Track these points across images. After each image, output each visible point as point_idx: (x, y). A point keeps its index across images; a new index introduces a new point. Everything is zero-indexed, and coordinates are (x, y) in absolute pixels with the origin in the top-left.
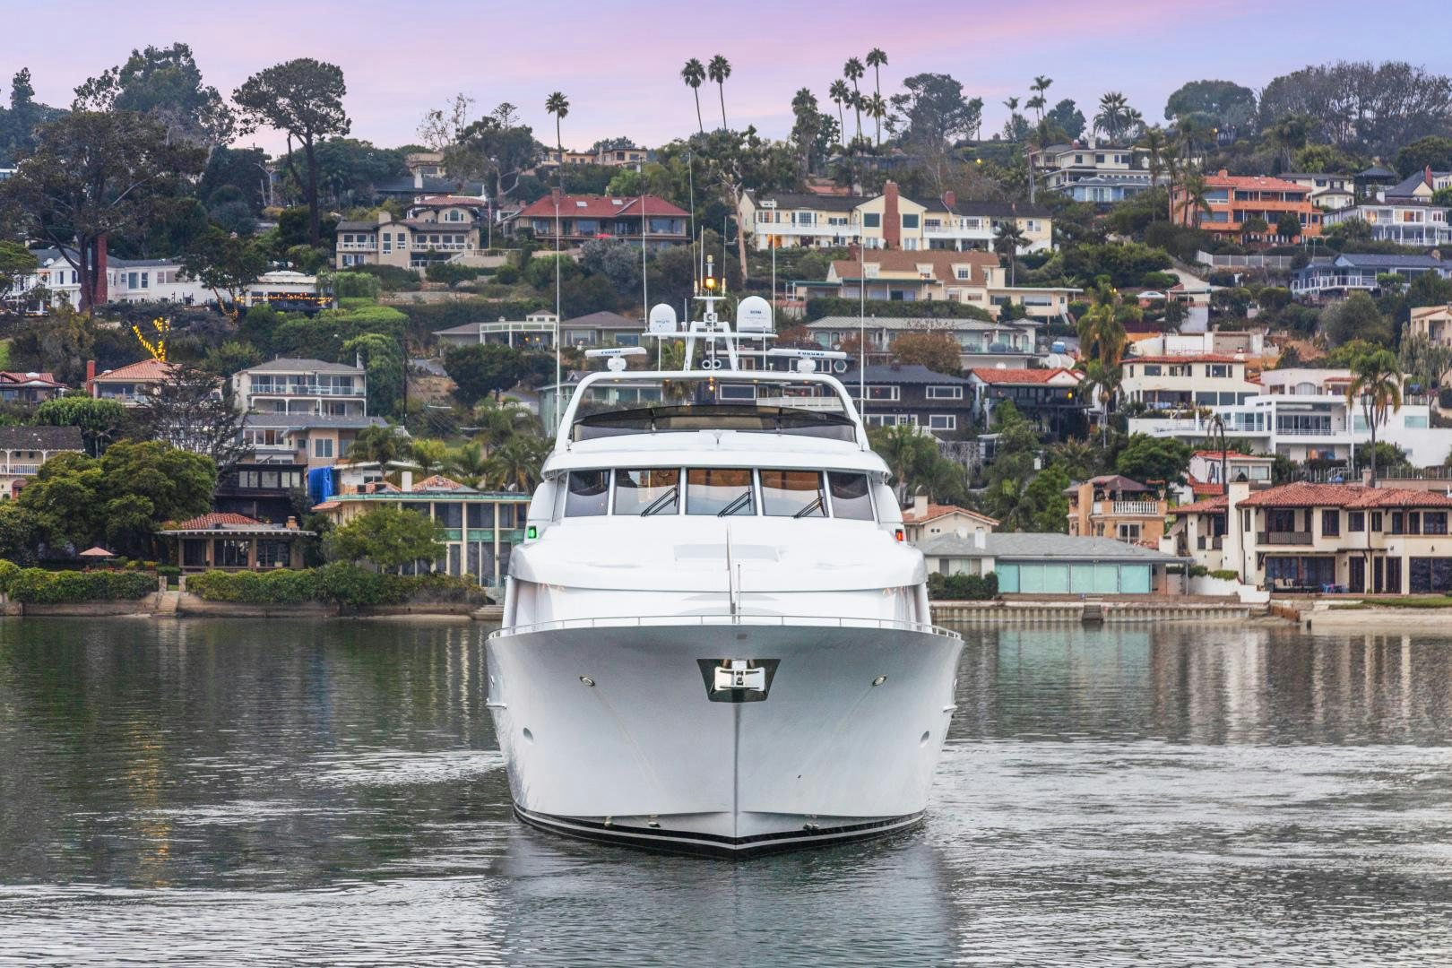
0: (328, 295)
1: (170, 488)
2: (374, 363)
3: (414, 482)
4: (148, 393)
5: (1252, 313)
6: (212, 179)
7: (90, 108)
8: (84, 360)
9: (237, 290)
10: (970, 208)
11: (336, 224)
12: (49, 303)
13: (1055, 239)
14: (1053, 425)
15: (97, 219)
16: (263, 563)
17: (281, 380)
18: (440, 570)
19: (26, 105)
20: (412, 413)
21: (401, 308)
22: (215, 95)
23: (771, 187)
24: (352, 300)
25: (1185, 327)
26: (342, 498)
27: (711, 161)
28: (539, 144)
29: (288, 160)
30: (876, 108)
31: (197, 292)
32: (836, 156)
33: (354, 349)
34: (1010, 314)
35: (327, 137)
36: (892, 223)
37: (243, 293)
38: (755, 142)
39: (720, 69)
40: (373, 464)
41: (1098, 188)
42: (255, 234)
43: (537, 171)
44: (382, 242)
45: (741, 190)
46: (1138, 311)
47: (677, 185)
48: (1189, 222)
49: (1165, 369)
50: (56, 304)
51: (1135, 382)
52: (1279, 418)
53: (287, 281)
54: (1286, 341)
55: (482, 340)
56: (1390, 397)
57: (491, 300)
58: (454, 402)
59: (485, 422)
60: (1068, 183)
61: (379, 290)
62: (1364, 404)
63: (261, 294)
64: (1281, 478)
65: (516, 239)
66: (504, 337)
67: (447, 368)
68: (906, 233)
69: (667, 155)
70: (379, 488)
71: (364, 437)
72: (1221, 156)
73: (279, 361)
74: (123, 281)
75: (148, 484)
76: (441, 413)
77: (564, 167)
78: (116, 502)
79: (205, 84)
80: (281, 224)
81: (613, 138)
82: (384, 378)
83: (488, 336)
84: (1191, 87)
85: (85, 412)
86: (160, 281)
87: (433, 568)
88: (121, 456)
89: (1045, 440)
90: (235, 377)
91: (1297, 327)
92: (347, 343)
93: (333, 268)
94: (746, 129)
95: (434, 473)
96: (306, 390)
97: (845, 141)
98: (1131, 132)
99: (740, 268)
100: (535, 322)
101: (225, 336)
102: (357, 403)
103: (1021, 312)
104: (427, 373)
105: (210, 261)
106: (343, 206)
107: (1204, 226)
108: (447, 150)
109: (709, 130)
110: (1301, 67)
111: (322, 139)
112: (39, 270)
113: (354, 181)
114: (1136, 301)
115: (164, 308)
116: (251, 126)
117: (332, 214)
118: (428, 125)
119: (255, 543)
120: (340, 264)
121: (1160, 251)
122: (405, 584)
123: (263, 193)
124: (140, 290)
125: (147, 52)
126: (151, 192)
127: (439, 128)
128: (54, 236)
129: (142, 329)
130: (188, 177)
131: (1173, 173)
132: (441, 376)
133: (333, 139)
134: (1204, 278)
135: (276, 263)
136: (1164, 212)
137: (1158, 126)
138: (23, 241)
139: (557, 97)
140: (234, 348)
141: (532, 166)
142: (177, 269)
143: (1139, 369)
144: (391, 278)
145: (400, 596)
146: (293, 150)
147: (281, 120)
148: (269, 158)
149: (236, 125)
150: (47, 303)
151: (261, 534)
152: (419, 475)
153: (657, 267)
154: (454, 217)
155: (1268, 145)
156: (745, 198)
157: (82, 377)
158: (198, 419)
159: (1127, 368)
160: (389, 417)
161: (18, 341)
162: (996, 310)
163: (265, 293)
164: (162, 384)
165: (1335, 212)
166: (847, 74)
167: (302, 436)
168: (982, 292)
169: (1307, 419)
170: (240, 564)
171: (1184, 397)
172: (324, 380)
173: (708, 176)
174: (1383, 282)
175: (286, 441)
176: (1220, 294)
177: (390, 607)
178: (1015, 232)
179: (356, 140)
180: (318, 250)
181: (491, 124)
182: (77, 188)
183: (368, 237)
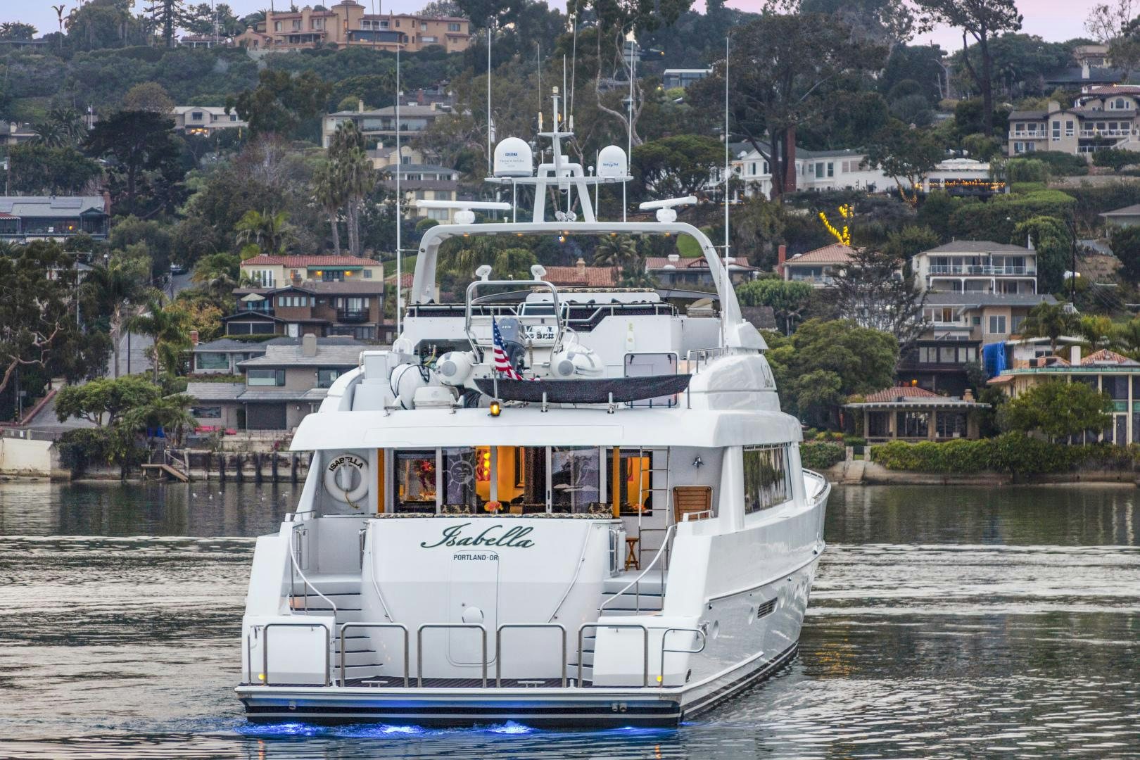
0: (1000, 181)
1: (855, 363)
2: (1045, 244)
3: (1083, 356)
4: (835, 275)
6: (890, 78)
7: (778, 11)
8: (776, 245)
9: (916, 178)
11: (1008, 115)
12: (742, 192)
15: (786, 114)
16: (941, 434)
17: (958, 261)
18: (1108, 440)
19: (719, 10)
20: (1080, 291)
21: (1070, 192)
24: (1023, 185)
26: (1016, 372)
29: (964, 55)
31: (879, 180)
33: (1025, 230)
35: (1000, 33)
37: (922, 180)
40: (1044, 339)
42: (933, 125)
44: (1051, 129)
50: (749, 193)
53: (963, 168)
58: (1119, 279)
61: (1049, 175)
63: (938, 181)
67: (1113, 248)
70: (1049, 362)
71: (1035, 314)
73: (955, 243)
74: (811, 171)
75: (836, 360)
76: (1106, 290)
78: (807, 377)
80: (957, 116)
82: (1053, 258)
85: (778, 294)
86: (845, 170)
87: (1101, 438)
88: (811, 334)
90: (915, 259)
92: (1019, 225)
93: (1006, 155)
95: (1101, 347)
96: (980, 270)
101: (906, 220)
102: (1028, 282)
104: (1094, 253)
105: (891, 151)
106: (1014, 97)
108: (1112, 42)
111: (995, 35)
112: (733, 162)
113: (1025, 73)
115: (849, 196)
116: (929, 24)
117: (1005, 104)
118: (1095, 19)
119: (934, 414)
120: (1011, 149)
122: (1074, 453)
123: (940, 86)
124: (826, 179)
126: (836, 88)
127: (1106, 22)
128: (747, 132)
129: (828, 215)
130: (870, 72)
132: (1107, 255)
133: (1005, 35)
135: (952, 152)
138: (718, 135)
140: (913, 232)
142: (860, 159)
144: (1061, 164)
145: (1069, 464)
146: (968, 45)
147: (957, 18)
148: (945, 53)
149: (914, 24)
150: (741, 192)
151: (939, 406)
152: (1087, 350)
154: (1120, 105)
157: (774, 260)
158: (881, 298)
160: (1059, 294)
161: (716, 229)
163: (942, 179)
164: (848, 266)
167: (977, 313)
170: (919, 435)
172: (998, 261)
175: (962, 318)
177: (1059, 476)
179: (1027, 36)
180: (992, 139)
182: (768, 86)
183: (1039, 125)
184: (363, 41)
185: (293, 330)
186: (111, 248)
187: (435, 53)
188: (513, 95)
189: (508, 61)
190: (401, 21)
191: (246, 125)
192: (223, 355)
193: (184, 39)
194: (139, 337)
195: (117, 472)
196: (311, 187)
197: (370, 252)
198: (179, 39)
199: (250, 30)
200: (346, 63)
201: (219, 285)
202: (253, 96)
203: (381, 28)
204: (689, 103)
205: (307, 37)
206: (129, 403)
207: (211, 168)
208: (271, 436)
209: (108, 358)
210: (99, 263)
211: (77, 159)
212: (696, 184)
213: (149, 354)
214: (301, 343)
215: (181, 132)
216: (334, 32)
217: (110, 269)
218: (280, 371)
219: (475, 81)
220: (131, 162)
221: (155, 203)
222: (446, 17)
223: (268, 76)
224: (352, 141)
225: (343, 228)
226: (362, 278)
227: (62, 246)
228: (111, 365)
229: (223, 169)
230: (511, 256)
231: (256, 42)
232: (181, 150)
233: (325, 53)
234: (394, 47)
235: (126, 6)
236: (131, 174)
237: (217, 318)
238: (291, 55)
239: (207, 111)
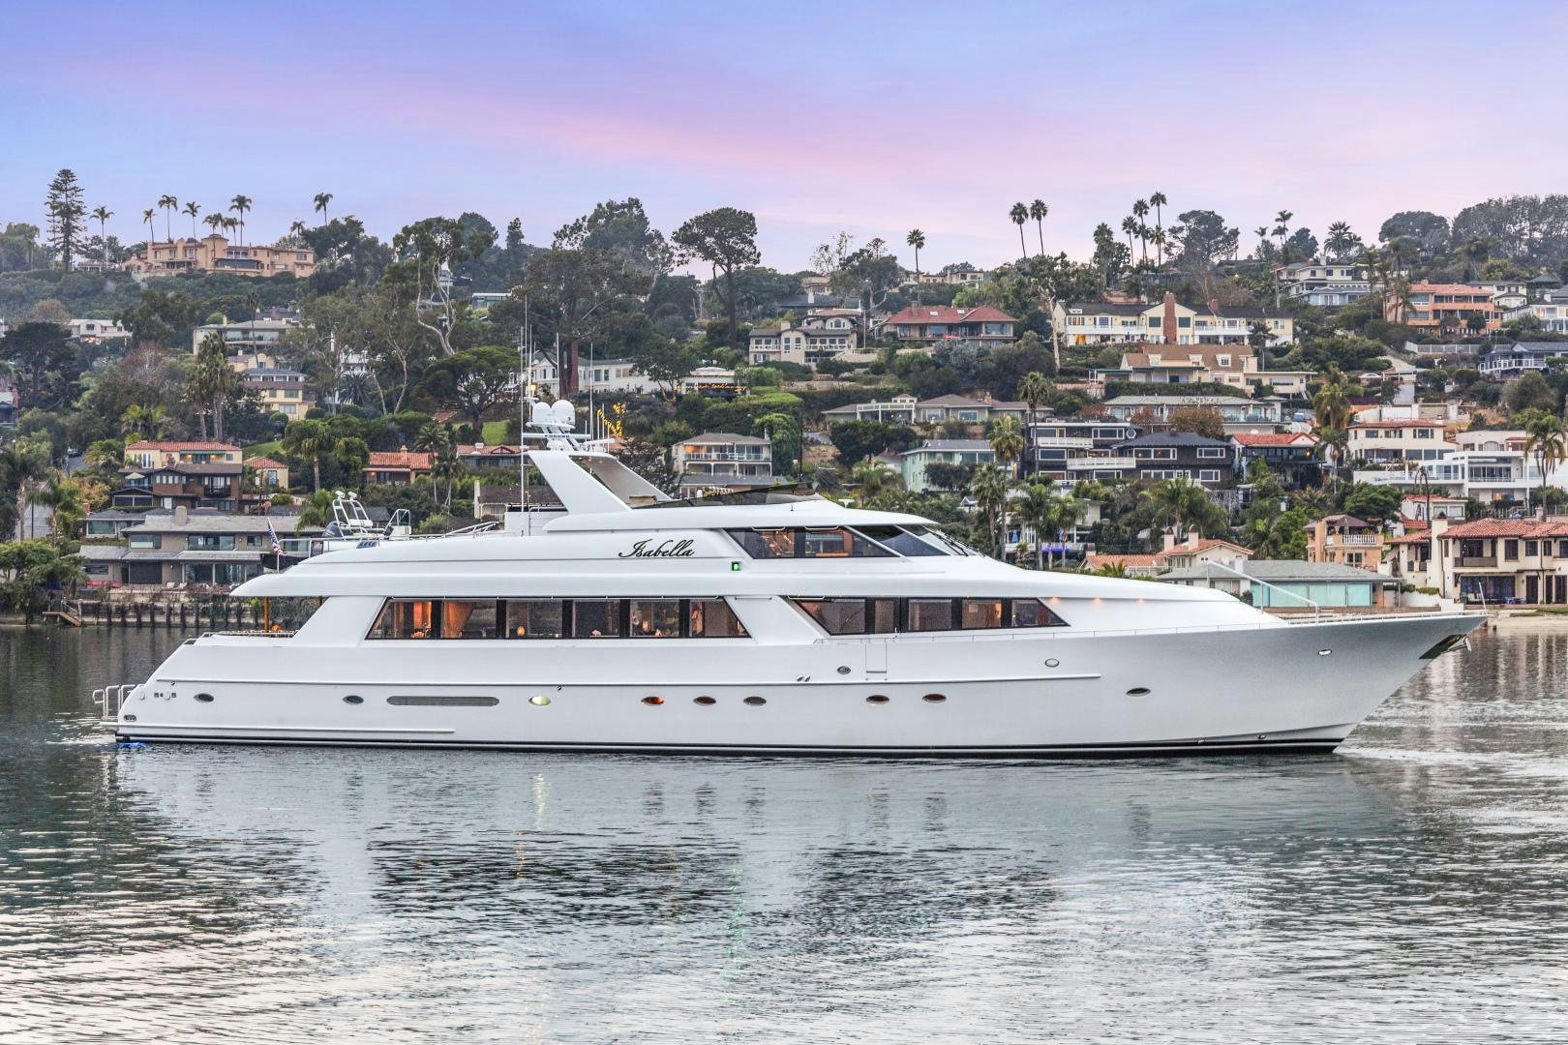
0: (743, 385)
2: (778, 436)
5: (1448, 389)
6: (655, 300)
7: (565, 247)
9: (675, 381)
10: (1229, 311)
11: (749, 332)
13: (1295, 334)
14: (1295, 476)
15: (571, 330)
17: (709, 449)
19: (518, 246)
20: (806, 474)
21: (798, 394)
22: (659, 236)
23: (1077, 299)
24: (761, 388)
25: (1397, 400)
27: (1032, 280)
28: (902, 269)
29: (713, 284)
30: (1157, 237)
31: (645, 384)
32: (1127, 273)
33: (762, 425)
34: (1261, 392)
35: (743, 266)
36: (1170, 324)
38: (1066, 264)
39: (1039, 210)
41: (1328, 295)
42: (689, 340)
43: (901, 289)
44: (783, 344)
45: (1055, 301)
46: (1360, 389)
47: (1006, 298)
48: (1399, 320)
49: (1382, 432)
50: (541, 393)
51: (1358, 443)
52: (1471, 469)
53: (714, 375)
54: (1475, 409)
55: (859, 417)
56: (1556, 451)
57: (865, 387)
58: (837, 464)
59: (861, 479)
60: (1305, 292)
61: (781, 380)
62: (1537, 457)
63: (693, 385)
64: (1472, 515)
65: (884, 340)
66: (875, 415)
67: (832, 439)
68: (1181, 331)
69: (998, 275)
72: (1423, 269)
73: (707, 435)
74: (591, 376)
76: (827, 473)
77: (921, 286)
79: (652, 227)
80: (708, 333)
81: (958, 263)
82: (784, 447)
83: (862, 414)
84: (1399, 217)
86: (618, 376)
89: (1288, 488)
90: (674, 447)
91: (1484, 399)
92: (757, 421)
93: (747, 364)
94: (1058, 255)
96: (727, 456)
97: (1135, 262)
98: (1353, 252)
99: (1054, 360)
100: (899, 403)
101: (666, 416)
102: (764, 466)
103: (1270, 390)
104: (818, 443)
105: (655, 360)
106: (754, 318)
107: (1410, 323)
108: (832, 274)
109: (1030, 255)
110: (1484, 200)
111: (739, 268)
112: (528, 368)
113: (762, 299)
114: (1358, 381)
115: (621, 396)
116: (686, 259)
117: (746, 324)
118: (818, 256)
120: (752, 361)
121: (1377, 342)
123: (694, 308)
124: (603, 382)
125: (608, 205)
126: (611, 309)
127: (827, 258)
128: (540, 344)
129: (604, 412)
130: (639, 297)
131: (1386, 283)
132: (828, 445)
133: (747, 268)
134: (1411, 363)
135: (704, 361)
136: (1379, 313)
137: (1374, 247)
138: (516, 347)
139: (916, 233)
140: (673, 426)
141: (896, 285)
142: (630, 366)
143: (1362, 433)
144: (791, 372)
146: (717, 276)
147: (708, 254)
148: (699, 282)
149: (674, 258)
153: (991, 360)
154: (838, 324)
155: (1460, 260)
156: (1058, 306)
159: (1352, 432)
160: (789, 476)
161: (513, 422)
162: (1251, 389)
163: (696, 383)
165: (1513, 310)
166: (1136, 212)
168: (1240, 375)
169: (1492, 469)
171: (1397, 453)
172: (741, 449)
173: (1030, 291)
174: (1551, 363)
176: (1424, 374)
178: (1264, 329)
179: (764, 269)
180: (736, 351)
181: (866, 254)
182: (556, 307)
183: (773, 341)
184: (227, 268)
185: (168, 503)
186: (19, 435)
187: (286, 277)
188: (349, 312)
189: (345, 285)
190: (258, 251)
191: (130, 334)
192: (111, 523)
193: (80, 264)
194: (41, 507)
195: (22, 618)
196: (183, 386)
197: (232, 439)
198: (76, 264)
199: (134, 258)
200: (213, 285)
201: (107, 465)
202: (136, 311)
203: (241, 257)
204: (492, 320)
205: (180, 264)
206: (33, 562)
207: (101, 370)
208: (149, 589)
209: (14, 524)
210: (8, 446)
212: (497, 386)
213: (49, 522)
214: (174, 513)
215: (77, 340)
216: (204, 260)
217: (18, 452)
218: (157, 536)
219: (318, 300)
220: (36, 365)
221: (56, 398)
222: (295, 249)
223: (147, 296)
224: (217, 349)
225: (209, 420)
226: (224, 461)
228: (17, 530)
229: (111, 370)
230: (347, 444)
231: (139, 268)
232: (77, 355)
233: (195, 277)
234: (252, 273)
235: (32, 237)
236: (35, 374)
237: (106, 493)
238: (167, 278)
239: (98, 323)
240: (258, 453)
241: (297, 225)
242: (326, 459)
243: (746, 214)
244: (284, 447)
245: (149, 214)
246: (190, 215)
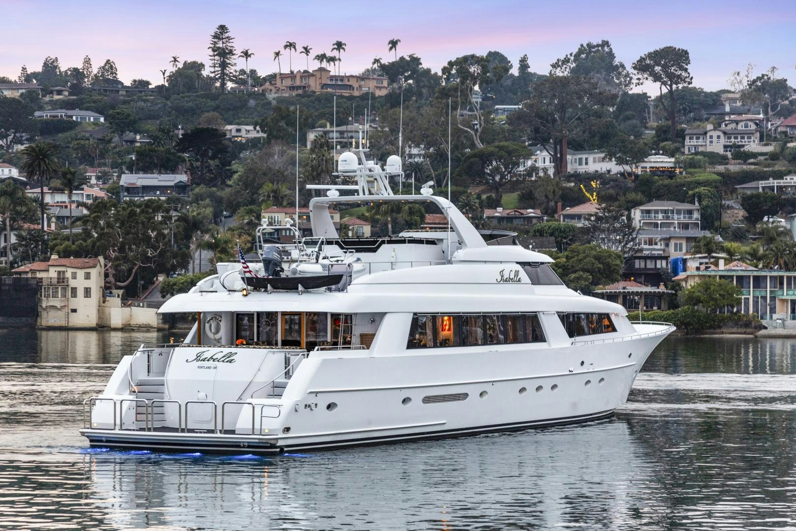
0: (680, 168)
1: (599, 268)
2: (704, 203)
3: (725, 265)
4: (589, 220)
6: (620, 110)
7: (558, 74)
8: (556, 203)
9: (634, 165)
11: (685, 131)
12: (538, 174)
15: (562, 131)
16: (647, 307)
17: (656, 212)
18: (739, 311)
19: (526, 73)
20: (724, 229)
21: (719, 174)
22: (623, 66)
24: (693, 170)
26: (688, 273)
28: (791, 88)
29: (660, 98)
31: (613, 167)
33: (694, 195)
35: (680, 86)
37: (637, 167)
40: (704, 255)
42: (643, 137)
43: (791, 102)
44: (708, 140)
50: (541, 174)
53: (660, 161)
55: (761, 190)
57: (765, 169)
58: (746, 222)
59: (762, 233)
61: (707, 165)
63: (646, 168)
65: (779, 137)
66: (772, 188)
67: (742, 205)
70: (707, 268)
71: (699, 242)
73: (655, 202)
74: (575, 162)
75: (589, 266)
76: (738, 228)
78: (573, 276)
79: (616, 62)
80: (657, 132)
82: (709, 211)
83: (763, 188)
85: (557, 230)
86: (594, 161)
87: (735, 310)
88: (575, 252)
90: (633, 211)
92: (690, 192)
93: (683, 153)
95: (735, 260)
96: (669, 217)
100: (789, 180)
101: (627, 190)
102: (695, 223)
104: (732, 208)
105: (620, 151)
106: (688, 122)
108: (742, 91)
111: (678, 87)
112: (533, 157)
113: (693, 108)
115: (597, 176)
116: (641, 81)
117: (683, 126)
118: (733, 78)
119: (643, 297)
120: (687, 152)
122: (720, 318)
123: (647, 115)
124: (584, 166)
125: (588, 45)
126: (589, 116)
127: (739, 80)
128: (541, 140)
129: (585, 186)
130: (609, 108)
132: (739, 209)
133: (683, 87)
135: (653, 152)
138: (525, 142)
140: (632, 196)
141: (787, 99)
142: (603, 155)
144: (715, 159)
145: (717, 324)
146: (663, 93)
147: (657, 78)
148: (650, 97)
149: (633, 81)
150: (537, 174)
151: (646, 292)
152: (728, 261)
154: (746, 126)
157: (555, 211)
158: (614, 232)
160: (712, 231)
161: (523, 193)
163: (648, 167)
164: (596, 215)
167: (667, 241)
170: (635, 308)
175: (659, 243)
177: (711, 331)
179: (695, 88)
180: (675, 145)
181: (766, 77)
182: (552, 115)
183: (701, 137)
184: (329, 90)
186: (191, 203)
187: (369, 96)
188: (411, 119)
189: (409, 101)
190: (350, 79)
191: (265, 135)
193: (232, 88)
194: (206, 252)
198: (229, 88)
199: (268, 83)
200: (320, 101)
201: (250, 223)
202: (269, 120)
203: (339, 83)
204: (509, 124)
205: (298, 88)
207: (246, 159)
209: (188, 263)
210: (184, 211)
211: (173, 154)
212: (512, 169)
213: (211, 261)
215: (230, 139)
216: (314, 85)
217: (191, 215)
219: (391, 112)
220: (202, 156)
221: (215, 179)
222: (375, 76)
223: (277, 109)
224: (323, 145)
227: (164, 202)
228: (190, 267)
229: (252, 159)
230: (410, 208)
231: (271, 90)
232: (229, 149)
233: (309, 96)
234: (346, 93)
235: (200, 70)
236: (202, 162)
237: (248, 242)
238: (291, 97)
239: (244, 128)
240: (351, 215)
241: (376, 61)
242: (396, 219)
243: (683, 50)
244: (368, 211)
245: (277, 54)
246: (304, 55)
